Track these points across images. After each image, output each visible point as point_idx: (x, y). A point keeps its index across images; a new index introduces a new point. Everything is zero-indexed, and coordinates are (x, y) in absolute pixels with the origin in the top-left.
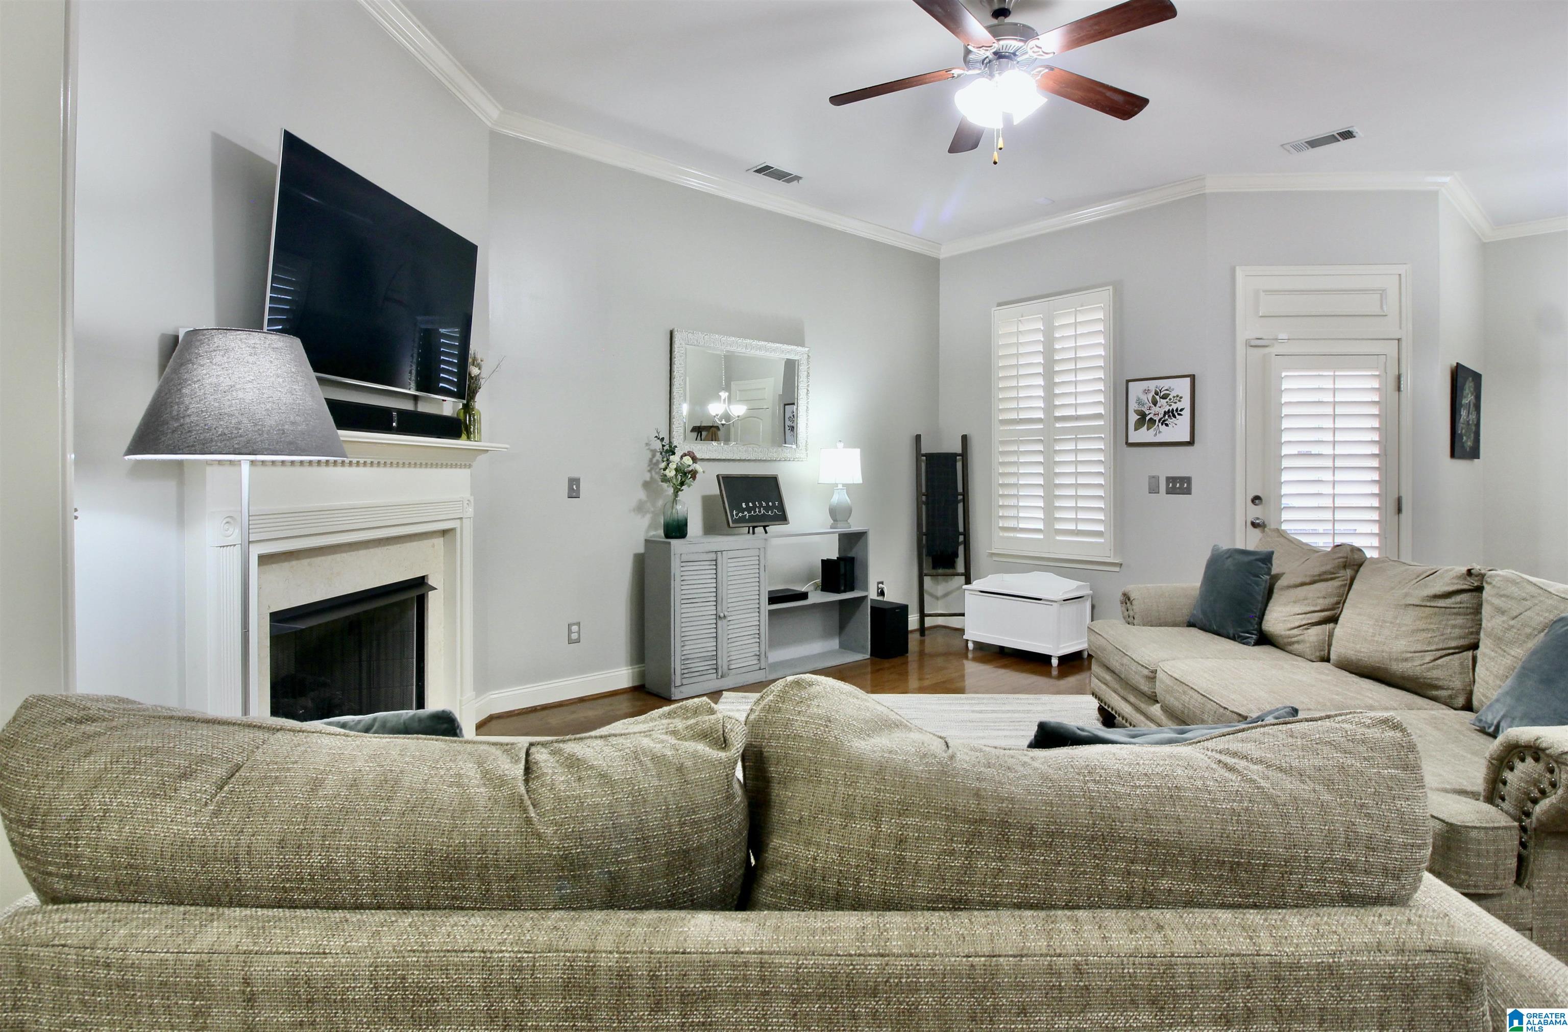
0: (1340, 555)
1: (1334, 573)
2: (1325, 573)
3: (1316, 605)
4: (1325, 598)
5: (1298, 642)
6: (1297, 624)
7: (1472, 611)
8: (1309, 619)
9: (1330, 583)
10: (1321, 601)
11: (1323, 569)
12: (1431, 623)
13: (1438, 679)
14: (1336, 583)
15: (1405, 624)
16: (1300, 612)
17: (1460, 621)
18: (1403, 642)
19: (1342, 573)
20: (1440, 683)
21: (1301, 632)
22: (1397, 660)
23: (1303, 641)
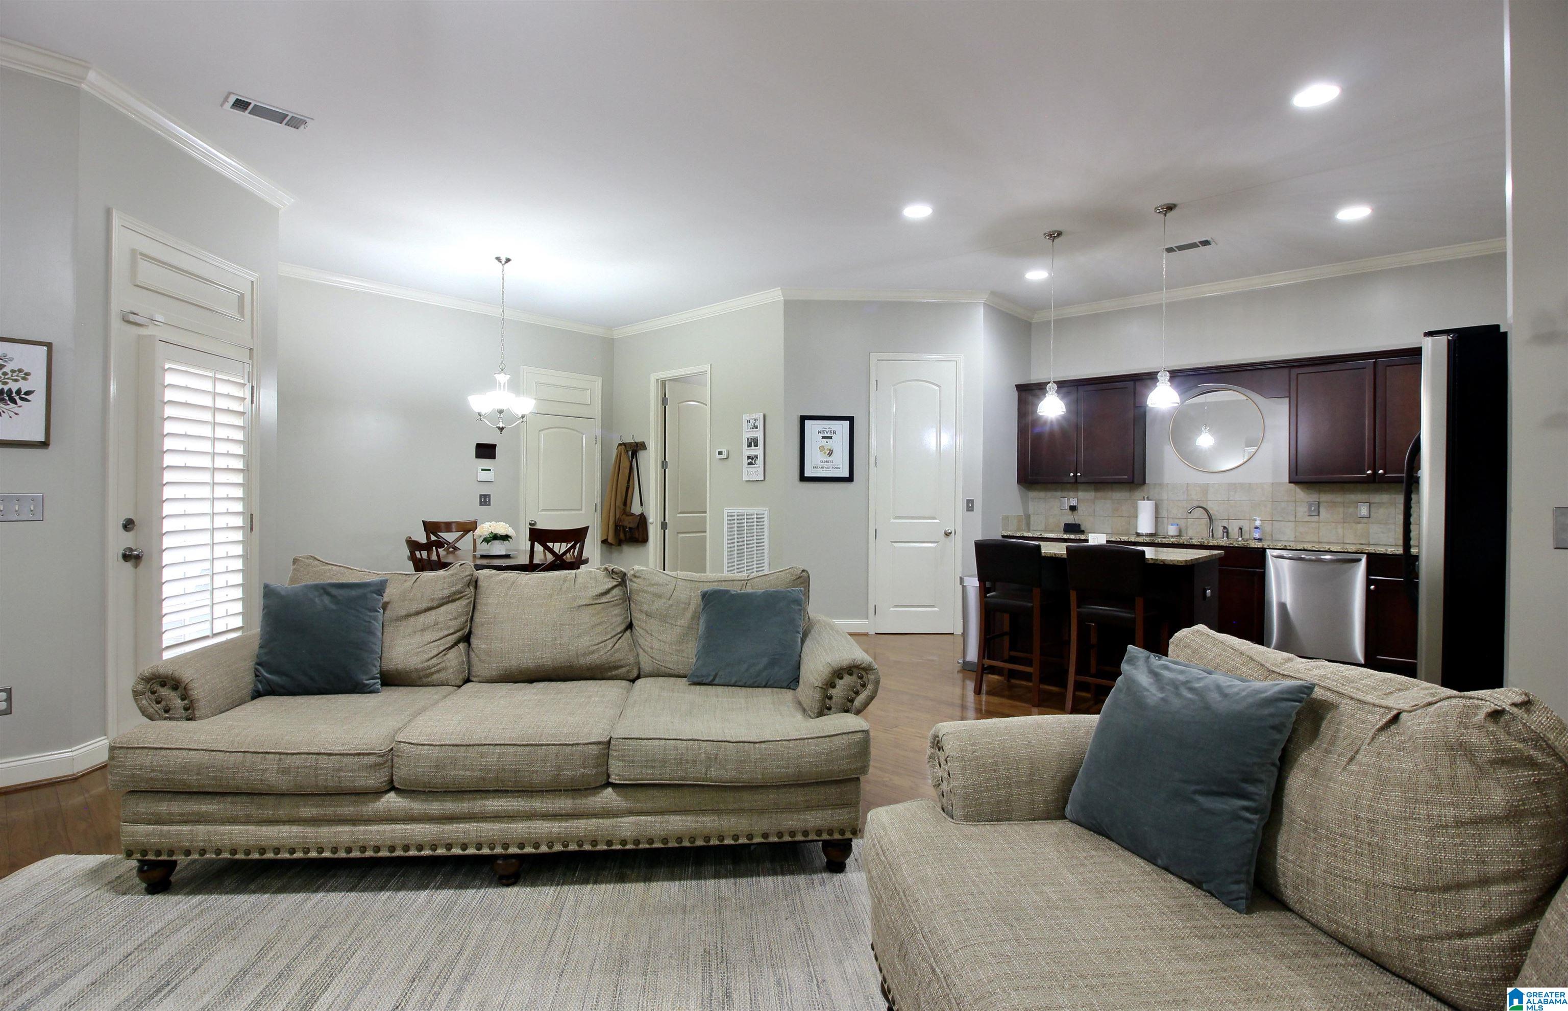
0: (467, 573)
1: (462, 593)
2: (454, 593)
3: (449, 628)
4: (456, 619)
5: (438, 671)
6: (436, 652)
7: (621, 601)
8: (445, 644)
9: (457, 603)
10: (453, 623)
11: (454, 589)
12: (602, 617)
13: (620, 660)
14: (464, 602)
15: (584, 623)
16: (434, 639)
17: (617, 611)
18: (587, 638)
19: (468, 591)
20: (622, 663)
21: (440, 660)
22: (584, 655)
23: (445, 669)
